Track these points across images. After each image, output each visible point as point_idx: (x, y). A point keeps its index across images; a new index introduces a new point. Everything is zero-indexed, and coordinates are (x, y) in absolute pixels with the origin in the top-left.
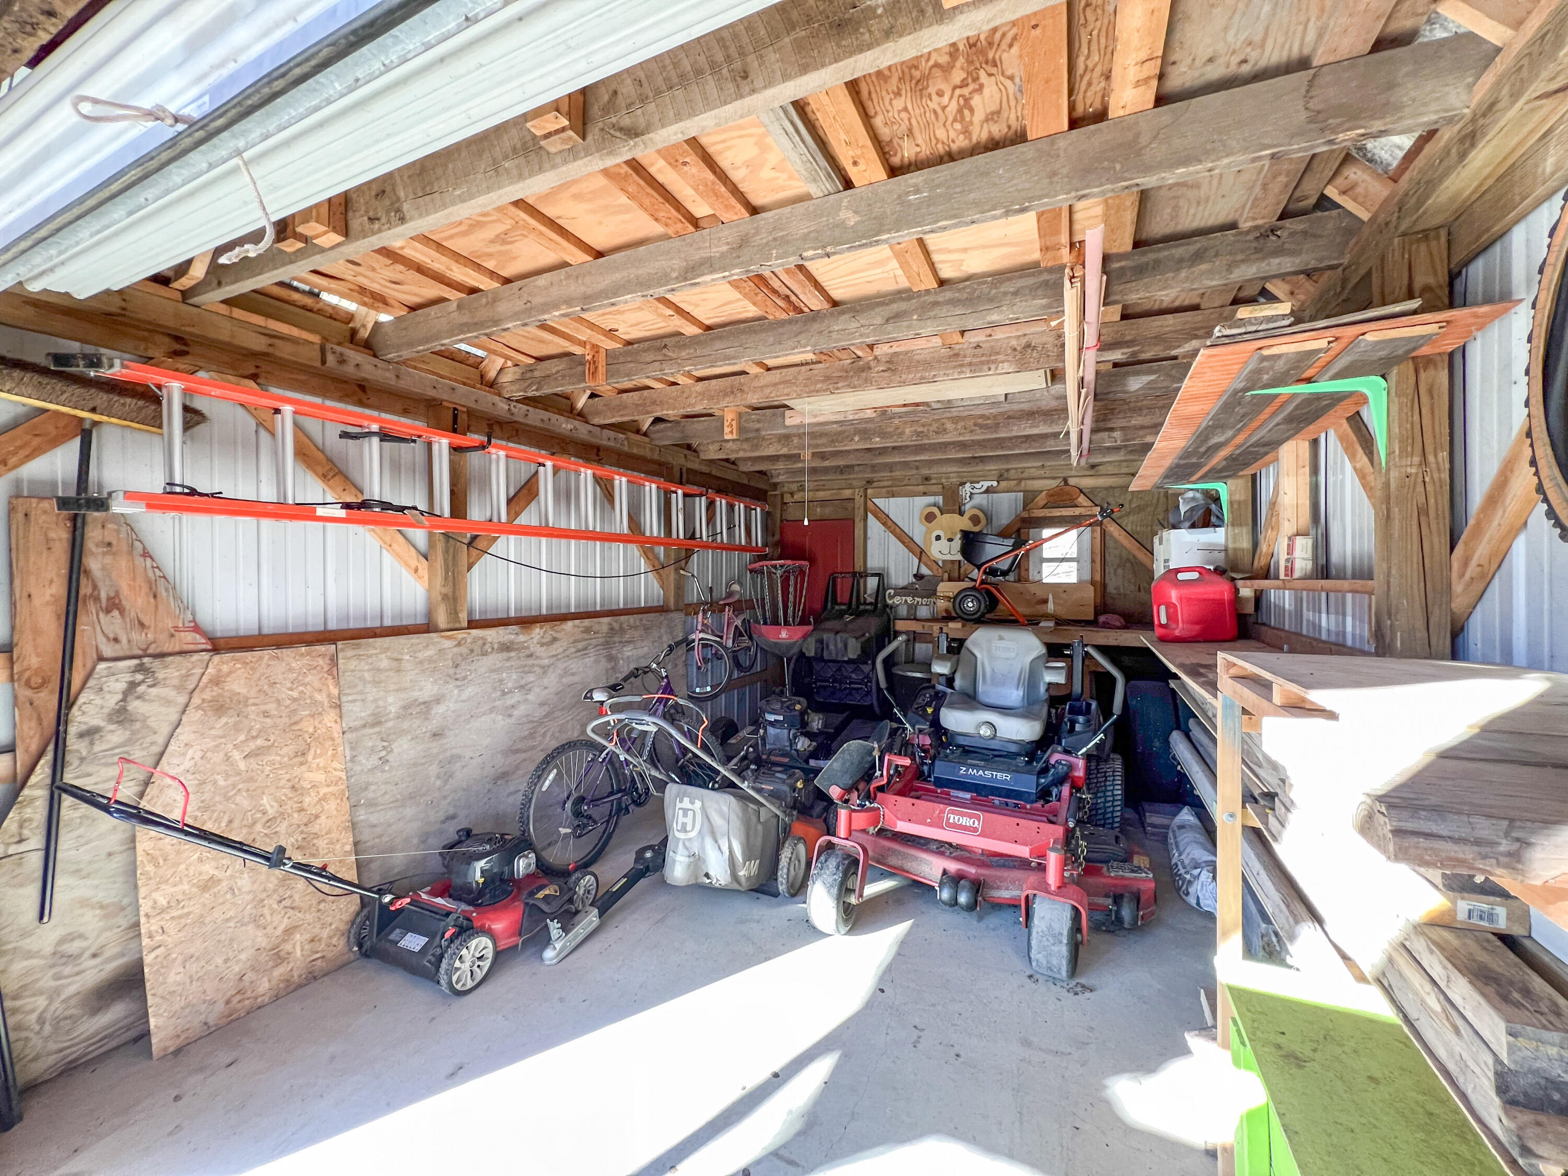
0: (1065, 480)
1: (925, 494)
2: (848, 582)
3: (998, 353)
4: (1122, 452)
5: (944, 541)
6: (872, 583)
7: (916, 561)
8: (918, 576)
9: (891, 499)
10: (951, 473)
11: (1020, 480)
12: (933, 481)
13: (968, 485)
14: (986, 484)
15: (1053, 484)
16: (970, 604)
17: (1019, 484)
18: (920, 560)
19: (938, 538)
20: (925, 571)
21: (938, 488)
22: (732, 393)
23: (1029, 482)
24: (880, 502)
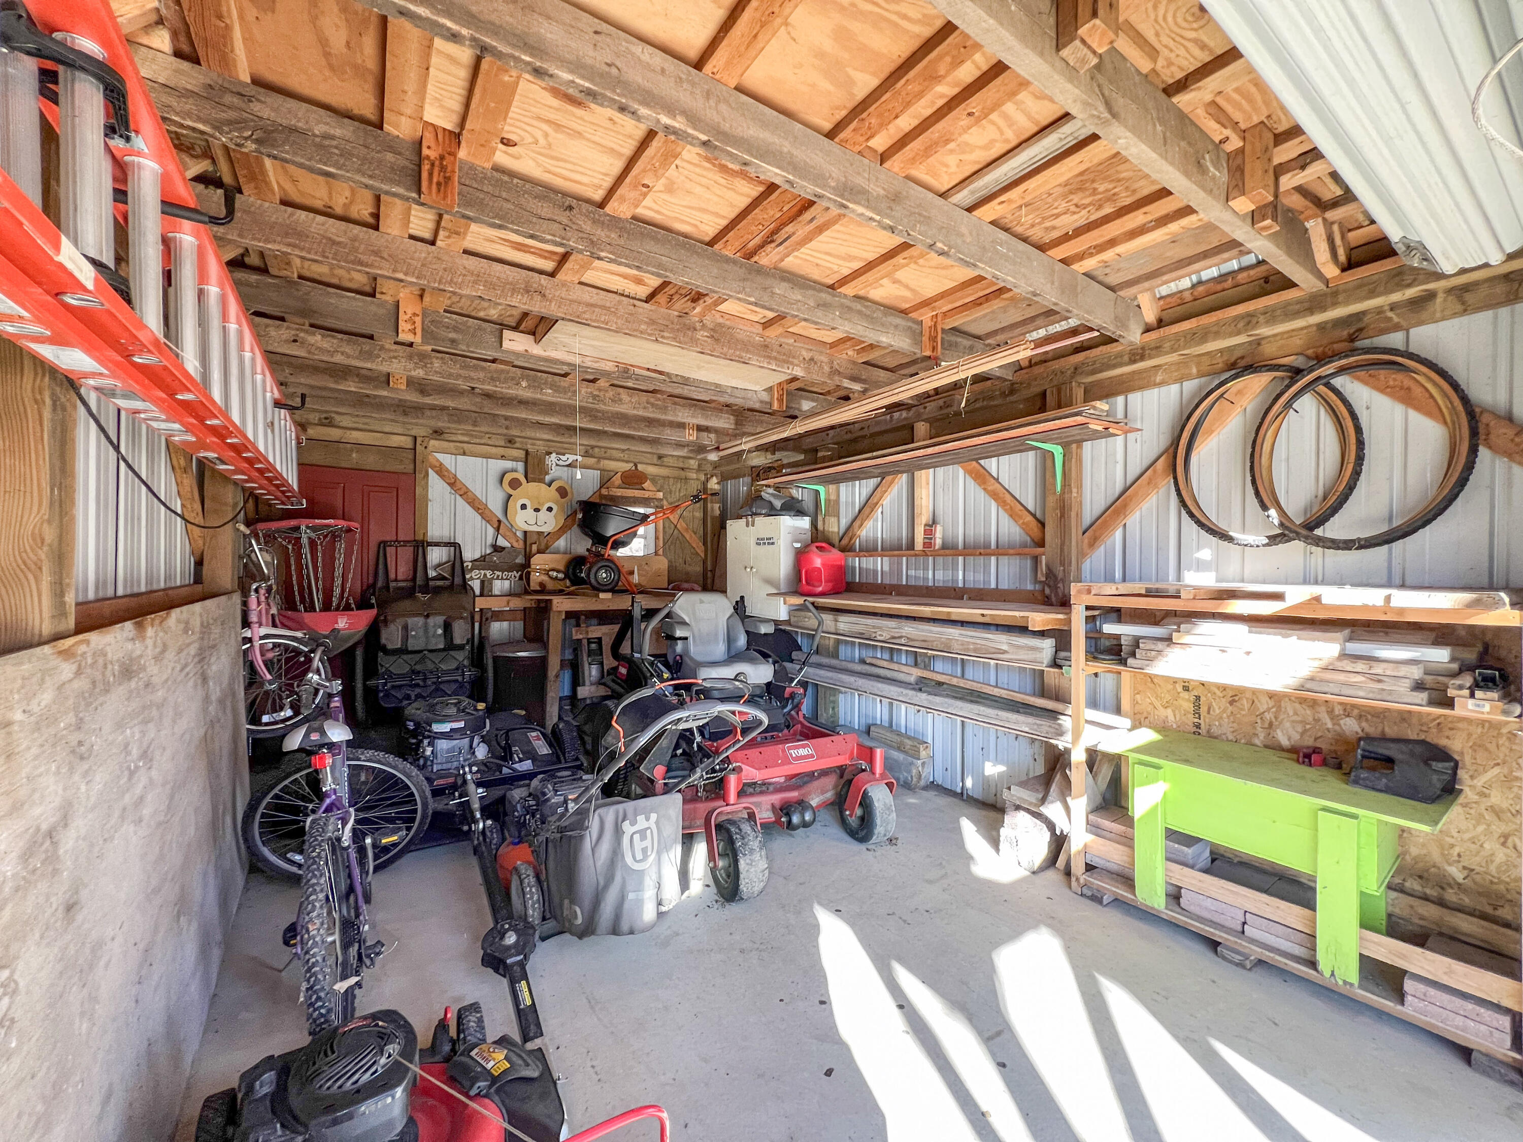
0: (636, 465)
1: (503, 457)
2: (406, 553)
3: (794, 357)
4: (686, 450)
5: (530, 510)
6: (436, 556)
7: (491, 531)
8: (497, 549)
9: (460, 458)
10: (538, 440)
11: (600, 459)
12: (517, 445)
13: (554, 455)
14: (571, 458)
15: (628, 466)
16: (604, 575)
17: (599, 462)
18: (498, 529)
19: (524, 507)
20: (501, 542)
21: (522, 454)
22: (528, 292)
23: (606, 462)
24: (446, 460)
